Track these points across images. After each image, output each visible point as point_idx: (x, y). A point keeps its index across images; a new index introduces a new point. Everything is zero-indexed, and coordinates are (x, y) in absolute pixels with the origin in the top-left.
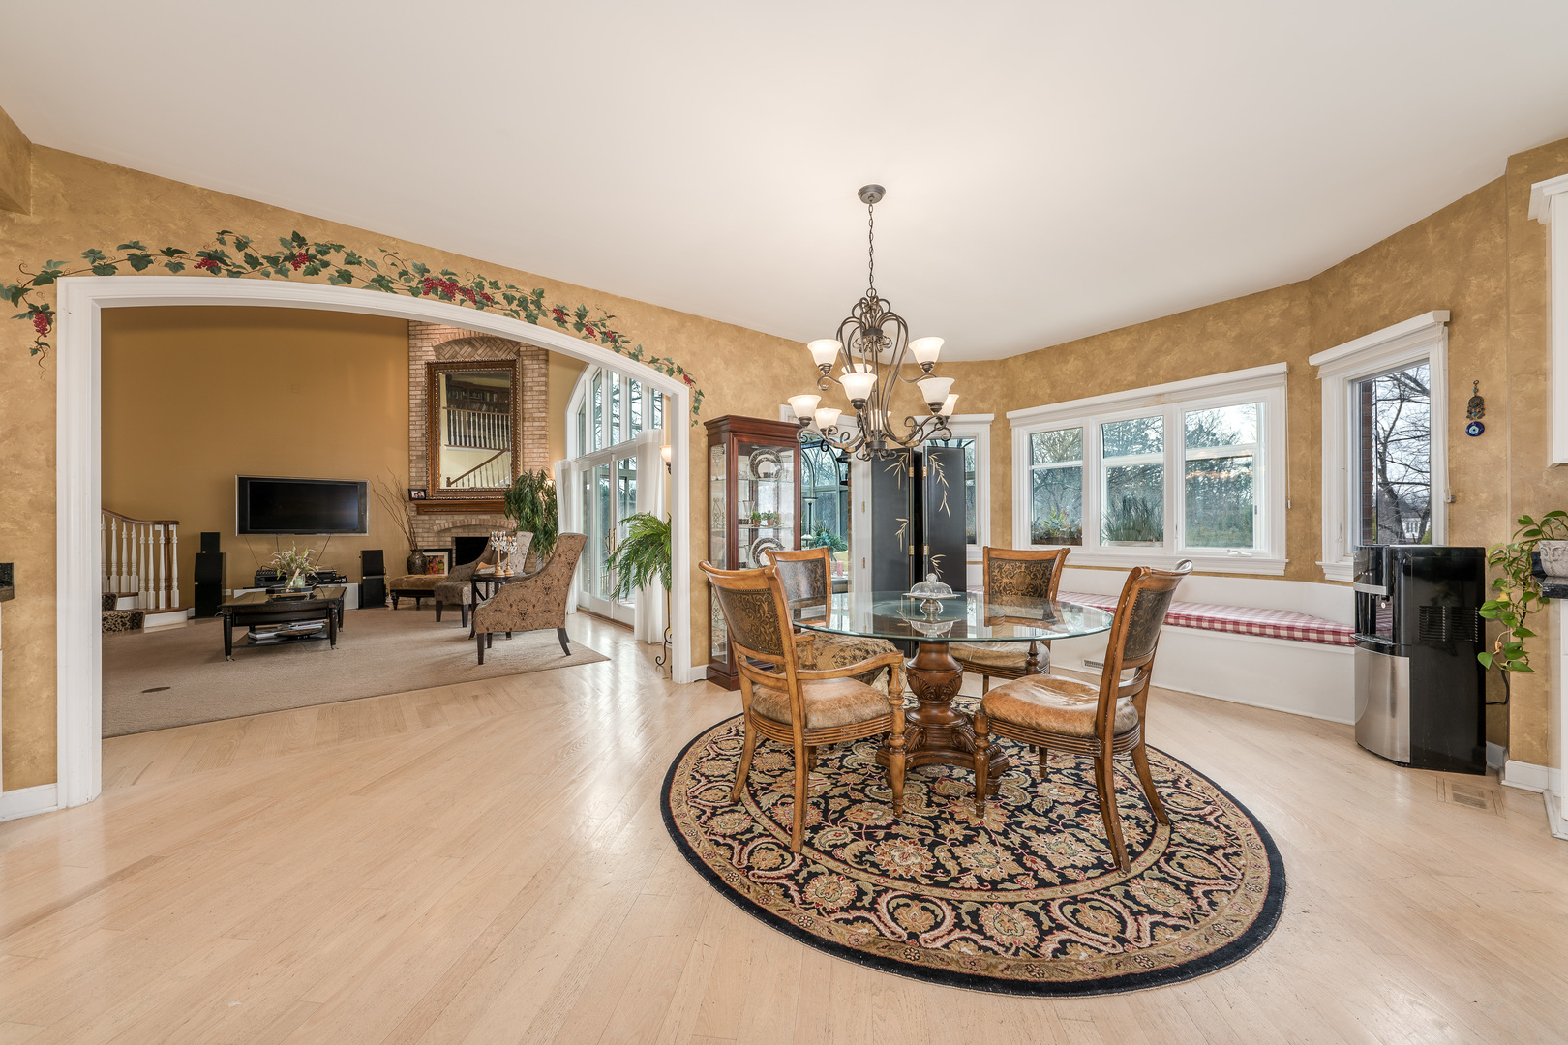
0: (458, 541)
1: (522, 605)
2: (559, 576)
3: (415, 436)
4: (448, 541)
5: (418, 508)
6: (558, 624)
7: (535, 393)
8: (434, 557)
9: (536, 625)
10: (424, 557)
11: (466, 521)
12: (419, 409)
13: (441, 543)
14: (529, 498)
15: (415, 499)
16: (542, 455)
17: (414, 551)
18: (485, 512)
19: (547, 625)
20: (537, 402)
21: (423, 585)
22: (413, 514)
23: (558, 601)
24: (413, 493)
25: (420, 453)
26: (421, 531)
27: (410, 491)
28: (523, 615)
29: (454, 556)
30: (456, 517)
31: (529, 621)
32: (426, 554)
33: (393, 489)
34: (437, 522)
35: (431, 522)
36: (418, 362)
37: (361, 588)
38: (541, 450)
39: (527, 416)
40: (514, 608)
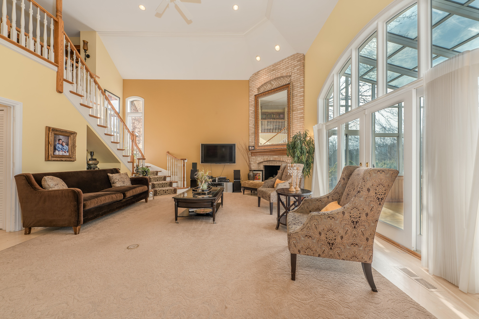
0: (266, 167)
1: (331, 235)
2: (368, 211)
3: (251, 125)
4: (262, 167)
5: (251, 153)
6: (366, 259)
7: (298, 97)
8: (257, 173)
9: (344, 256)
10: (253, 173)
11: (268, 158)
12: (252, 115)
13: (260, 168)
14: (299, 146)
15: (251, 150)
16: (301, 126)
17: (250, 171)
18: (276, 155)
19: (354, 257)
20: (299, 101)
21: (253, 186)
22: (250, 156)
23: (366, 236)
24: (250, 147)
25: (252, 132)
26: (252, 162)
27: (249, 147)
28: (331, 245)
29: (264, 173)
30: (265, 157)
31: (336, 251)
32: (254, 172)
33: (244, 147)
34: (258, 159)
35: (256, 159)
36: (252, 96)
37: (233, 184)
38: (301, 124)
39: (294, 109)
40: (323, 237)
